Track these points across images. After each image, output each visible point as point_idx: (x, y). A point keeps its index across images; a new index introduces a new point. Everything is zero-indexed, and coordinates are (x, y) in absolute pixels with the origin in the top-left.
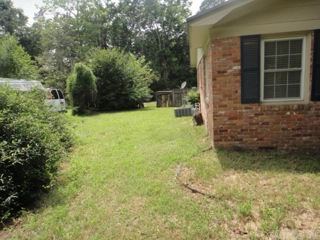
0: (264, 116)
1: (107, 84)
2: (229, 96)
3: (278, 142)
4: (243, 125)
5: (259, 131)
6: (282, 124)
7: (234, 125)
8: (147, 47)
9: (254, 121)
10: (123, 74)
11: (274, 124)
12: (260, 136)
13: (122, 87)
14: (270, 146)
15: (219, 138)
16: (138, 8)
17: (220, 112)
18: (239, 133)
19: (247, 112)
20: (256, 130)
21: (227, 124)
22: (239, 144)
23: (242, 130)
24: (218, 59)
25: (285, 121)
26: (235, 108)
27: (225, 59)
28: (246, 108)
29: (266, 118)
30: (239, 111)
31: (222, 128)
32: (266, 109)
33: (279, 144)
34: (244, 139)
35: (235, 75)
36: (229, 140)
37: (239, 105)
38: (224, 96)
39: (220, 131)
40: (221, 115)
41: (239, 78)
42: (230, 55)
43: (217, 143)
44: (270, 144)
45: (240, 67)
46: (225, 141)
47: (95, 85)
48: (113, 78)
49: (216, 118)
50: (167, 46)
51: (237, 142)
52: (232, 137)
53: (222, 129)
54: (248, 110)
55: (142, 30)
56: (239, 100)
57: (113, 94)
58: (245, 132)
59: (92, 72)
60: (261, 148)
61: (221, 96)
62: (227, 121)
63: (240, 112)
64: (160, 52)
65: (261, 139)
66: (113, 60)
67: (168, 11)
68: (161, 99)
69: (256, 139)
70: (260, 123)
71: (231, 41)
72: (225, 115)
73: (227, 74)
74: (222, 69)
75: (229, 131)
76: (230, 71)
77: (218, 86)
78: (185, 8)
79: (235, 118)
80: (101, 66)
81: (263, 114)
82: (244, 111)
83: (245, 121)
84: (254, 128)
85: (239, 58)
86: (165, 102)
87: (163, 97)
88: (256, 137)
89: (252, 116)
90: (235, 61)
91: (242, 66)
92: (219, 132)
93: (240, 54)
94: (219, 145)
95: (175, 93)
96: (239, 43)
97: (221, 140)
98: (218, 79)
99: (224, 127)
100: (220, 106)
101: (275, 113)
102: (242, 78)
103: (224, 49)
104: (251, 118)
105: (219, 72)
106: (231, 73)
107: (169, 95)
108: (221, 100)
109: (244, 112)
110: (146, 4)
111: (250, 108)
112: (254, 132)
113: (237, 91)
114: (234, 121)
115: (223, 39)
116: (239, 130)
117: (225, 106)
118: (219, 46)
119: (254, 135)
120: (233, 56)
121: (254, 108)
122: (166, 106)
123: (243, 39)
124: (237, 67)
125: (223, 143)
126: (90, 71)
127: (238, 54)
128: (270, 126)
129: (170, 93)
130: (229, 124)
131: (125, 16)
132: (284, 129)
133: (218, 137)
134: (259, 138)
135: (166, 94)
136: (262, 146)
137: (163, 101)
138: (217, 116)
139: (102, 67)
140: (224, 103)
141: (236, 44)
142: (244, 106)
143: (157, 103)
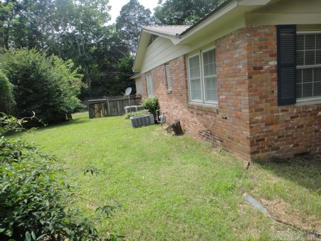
0: (299, 118)
1: (28, 94)
2: (266, 97)
3: (311, 146)
4: (280, 130)
5: (294, 136)
6: (315, 125)
7: (271, 131)
8: (64, 51)
9: (290, 125)
10: (47, 81)
11: (308, 126)
12: (295, 141)
13: (49, 96)
14: (305, 152)
15: (255, 150)
16: (49, 7)
17: (257, 118)
18: (276, 141)
19: (283, 115)
20: (292, 135)
21: (264, 132)
22: (276, 153)
23: (279, 137)
24: (254, 52)
25: (317, 122)
26: (272, 112)
27: (261, 52)
28: (283, 111)
29: (301, 121)
30: (275, 115)
31: (258, 136)
32: (301, 110)
33: (312, 148)
34: (281, 147)
35: (271, 72)
36: (266, 151)
37: (275, 108)
38: (261, 98)
39: (257, 141)
40: (257, 122)
41: (275, 75)
42: (266, 47)
43: (254, 155)
44: (304, 149)
45: (276, 63)
46: (262, 152)
47: (11, 96)
48: (35, 86)
49: (252, 125)
50: (87, 51)
51: (274, 152)
52: (270, 146)
53: (259, 138)
54: (284, 113)
55: (55, 32)
56: (276, 101)
57: (38, 106)
58: (282, 138)
59: (7, 79)
60: (296, 155)
61: (257, 98)
62: (264, 128)
63: (277, 116)
64: (80, 57)
65: (297, 145)
66: (34, 64)
67: (85, 12)
68: (94, 109)
69: (292, 145)
70: (296, 127)
71: (267, 30)
72: (262, 121)
73: (263, 71)
74: (258, 64)
75: (266, 140)
76: (267, 67)
77: (254, 85)
78: (104, 12)
79: (272, 124)
80: (16, 71)
81: (298, 117)
82: (280, 114)
83: (282, 126)
84: (290, 133)
85: (275, 51)
86: (99, 112)
87: (96, 106)
88: (292, 144)
89: (288, 119)
90: (272, 55)
91: (279, 60)
92: (255, 143)
93: (276, 46)
94: (256, 158)
95: (110, 101)
96: (275, 33)
97: (258, 152)
98: (254, 77)
99: (261, 135)
100: (257, 110)
101: (309, 114)
102: (279, 76)
103: (260, 40)
104: (287, 121)
105: (255, 68)
106: (268, 69)
107: (103, 104)
108: (257, 103)
109: (280, 116)
110: (58, 3)
111: (287, 111)
112: (290, 138)
113: (273, 91)
114: (271, 127)
115: (259, 27)
116: (276, 137)
117: (262, 110)
118: (255, 35)
119: (290, 140)
120: (269, 49)
121: (290, 110)
122: (100, 117)
123: (279, 28)
124: (273, 63)
125: (260, 155)
126: (4, 78)
127: (274, 47)
128: (304, 128)
129: (104, 102)
130: (266, 131)
131: (32, 14)
132: (316, 131)
133: (255, 148)
134: (295, 143)
135: (99, 103)
136: (297, 153)
137: (96, 111)
138: (254, 123)
139: (19, 73)
140: (261, 106)
141: (272, 35)
142: (280, 108)
143: (90, 114)
